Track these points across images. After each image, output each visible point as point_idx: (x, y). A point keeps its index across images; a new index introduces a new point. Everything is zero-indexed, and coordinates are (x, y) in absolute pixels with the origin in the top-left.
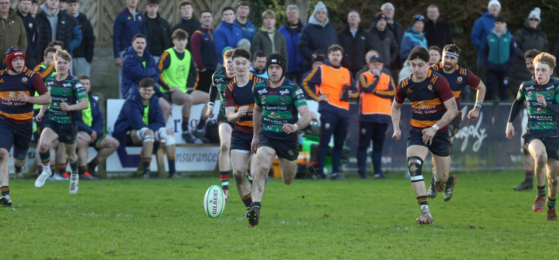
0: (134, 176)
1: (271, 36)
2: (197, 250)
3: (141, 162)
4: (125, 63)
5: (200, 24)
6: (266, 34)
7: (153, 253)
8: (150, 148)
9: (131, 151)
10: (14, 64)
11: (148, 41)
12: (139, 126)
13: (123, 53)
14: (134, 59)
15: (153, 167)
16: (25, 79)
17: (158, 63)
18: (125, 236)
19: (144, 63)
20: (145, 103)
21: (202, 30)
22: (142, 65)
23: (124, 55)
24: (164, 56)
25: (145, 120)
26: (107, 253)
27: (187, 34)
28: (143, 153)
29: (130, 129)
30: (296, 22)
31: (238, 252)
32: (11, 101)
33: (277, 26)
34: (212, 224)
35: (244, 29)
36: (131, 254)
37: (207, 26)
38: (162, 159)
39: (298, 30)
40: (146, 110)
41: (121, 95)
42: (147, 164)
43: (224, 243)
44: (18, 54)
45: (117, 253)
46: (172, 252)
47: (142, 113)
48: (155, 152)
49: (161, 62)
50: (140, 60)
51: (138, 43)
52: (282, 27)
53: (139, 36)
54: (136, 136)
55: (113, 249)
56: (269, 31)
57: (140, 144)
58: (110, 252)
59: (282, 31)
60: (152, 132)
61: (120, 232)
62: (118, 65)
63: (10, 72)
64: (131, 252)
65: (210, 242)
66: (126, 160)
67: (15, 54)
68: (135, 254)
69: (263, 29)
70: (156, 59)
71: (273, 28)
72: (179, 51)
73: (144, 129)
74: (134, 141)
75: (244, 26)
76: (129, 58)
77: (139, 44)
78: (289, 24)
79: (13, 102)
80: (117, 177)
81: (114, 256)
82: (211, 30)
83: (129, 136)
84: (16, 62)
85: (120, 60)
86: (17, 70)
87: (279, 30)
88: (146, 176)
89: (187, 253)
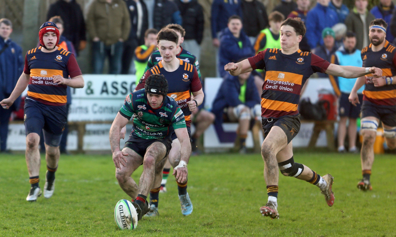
0: (231, 151)
1: (363, 18)
2: (291, 222)
3: (238, 139)
4: (222, 43)
5: (296, 6)
6: (358, 16)
7: (248, 225)
8: (246, 126)
9: (228, 127)
10: (46, 40)
11: (244, 22)
12: (235, 103)
13: (220, 34)
14: (230, 40)
15: (249, 143)
16: (59, 58)
17: (255, 44)
18: (222, 209)
19: (240, 44)
20: (242, 82)
21: (299, 12)
22: (238, 46)
23: (221, 37)
24: (260, 37)
25: (242, 98)
26: (204, 225)
27: (283, 16)
28: (240, 129)
29: (227, 106)
30: (389, 4)
31: (330, 224)
32: (42, 80)
33: (369, 8)
34: (306, 197)
35: (338, 11)
36: (228, 226)
37: (304, 8)
38: (258, 136)
39: (390, 12)
40: (243, 89)
41: (218, 73)
42: (243, 140)
43: (316, 216)
44: (50, 28)
45: (214, 225)
46: (266, 224)
47: (239, 91)
48: (251, 128)
49: (258, 43)
50: (236, 41)
51: (233, 24)
52: (374, 8)
53: (235, 18)
54: (233, 114)
55: (210, 221)
56: (360, 12)
57: (237, 121)
58: (208, 224)
59: (374, 13)
60: (248, 109)
61: (217, 205)
62: (215, 45)
63: (43, 49)
64: (228, 224)
65: (303, 215)
66: (223, 136)
67: (47, 29)
68: (231, 226)
69: (355, 11)
70: (252, 40)
71: (365, 10)
72: (275, 33)
73: (241, 107)
74: (231, 118)
75: (339, 8)
76: (226, 39)
77: (235, 25)
78: (382, 5)
79: (44, 81)
80: (215, 153)
81: (211, 227)
82: (307, 12)
83: (226, 114)
84: (48, 38)
85: (218, 42)
86: (48, 47)
87: (371, 11)
88: (242, 152)
89: (281, 225)
